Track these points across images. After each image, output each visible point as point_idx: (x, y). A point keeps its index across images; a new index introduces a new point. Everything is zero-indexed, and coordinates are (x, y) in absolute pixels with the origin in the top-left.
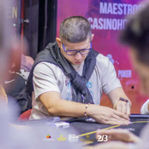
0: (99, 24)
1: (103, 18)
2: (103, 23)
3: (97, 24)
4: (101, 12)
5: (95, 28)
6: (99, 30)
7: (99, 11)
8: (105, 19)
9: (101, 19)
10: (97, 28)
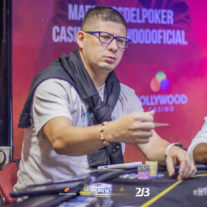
0: (68, 35)
1: (73, 26)
2: (73, 33)
3: (65, 35)
4: (70, 18)
5: (63, 40)
6: (68, 42)
7: (67, 17)
8: (75, 28)
9: (70, 28)
10: (66, 41)
